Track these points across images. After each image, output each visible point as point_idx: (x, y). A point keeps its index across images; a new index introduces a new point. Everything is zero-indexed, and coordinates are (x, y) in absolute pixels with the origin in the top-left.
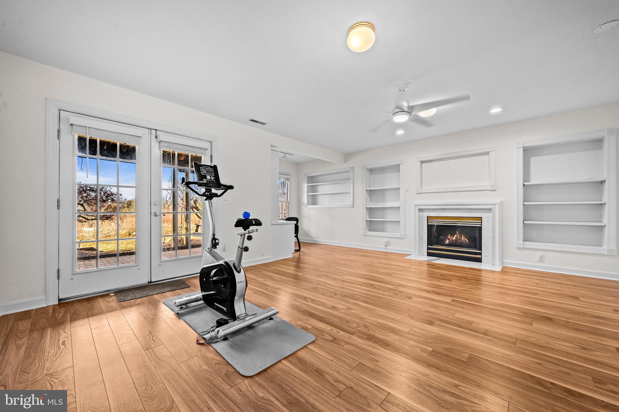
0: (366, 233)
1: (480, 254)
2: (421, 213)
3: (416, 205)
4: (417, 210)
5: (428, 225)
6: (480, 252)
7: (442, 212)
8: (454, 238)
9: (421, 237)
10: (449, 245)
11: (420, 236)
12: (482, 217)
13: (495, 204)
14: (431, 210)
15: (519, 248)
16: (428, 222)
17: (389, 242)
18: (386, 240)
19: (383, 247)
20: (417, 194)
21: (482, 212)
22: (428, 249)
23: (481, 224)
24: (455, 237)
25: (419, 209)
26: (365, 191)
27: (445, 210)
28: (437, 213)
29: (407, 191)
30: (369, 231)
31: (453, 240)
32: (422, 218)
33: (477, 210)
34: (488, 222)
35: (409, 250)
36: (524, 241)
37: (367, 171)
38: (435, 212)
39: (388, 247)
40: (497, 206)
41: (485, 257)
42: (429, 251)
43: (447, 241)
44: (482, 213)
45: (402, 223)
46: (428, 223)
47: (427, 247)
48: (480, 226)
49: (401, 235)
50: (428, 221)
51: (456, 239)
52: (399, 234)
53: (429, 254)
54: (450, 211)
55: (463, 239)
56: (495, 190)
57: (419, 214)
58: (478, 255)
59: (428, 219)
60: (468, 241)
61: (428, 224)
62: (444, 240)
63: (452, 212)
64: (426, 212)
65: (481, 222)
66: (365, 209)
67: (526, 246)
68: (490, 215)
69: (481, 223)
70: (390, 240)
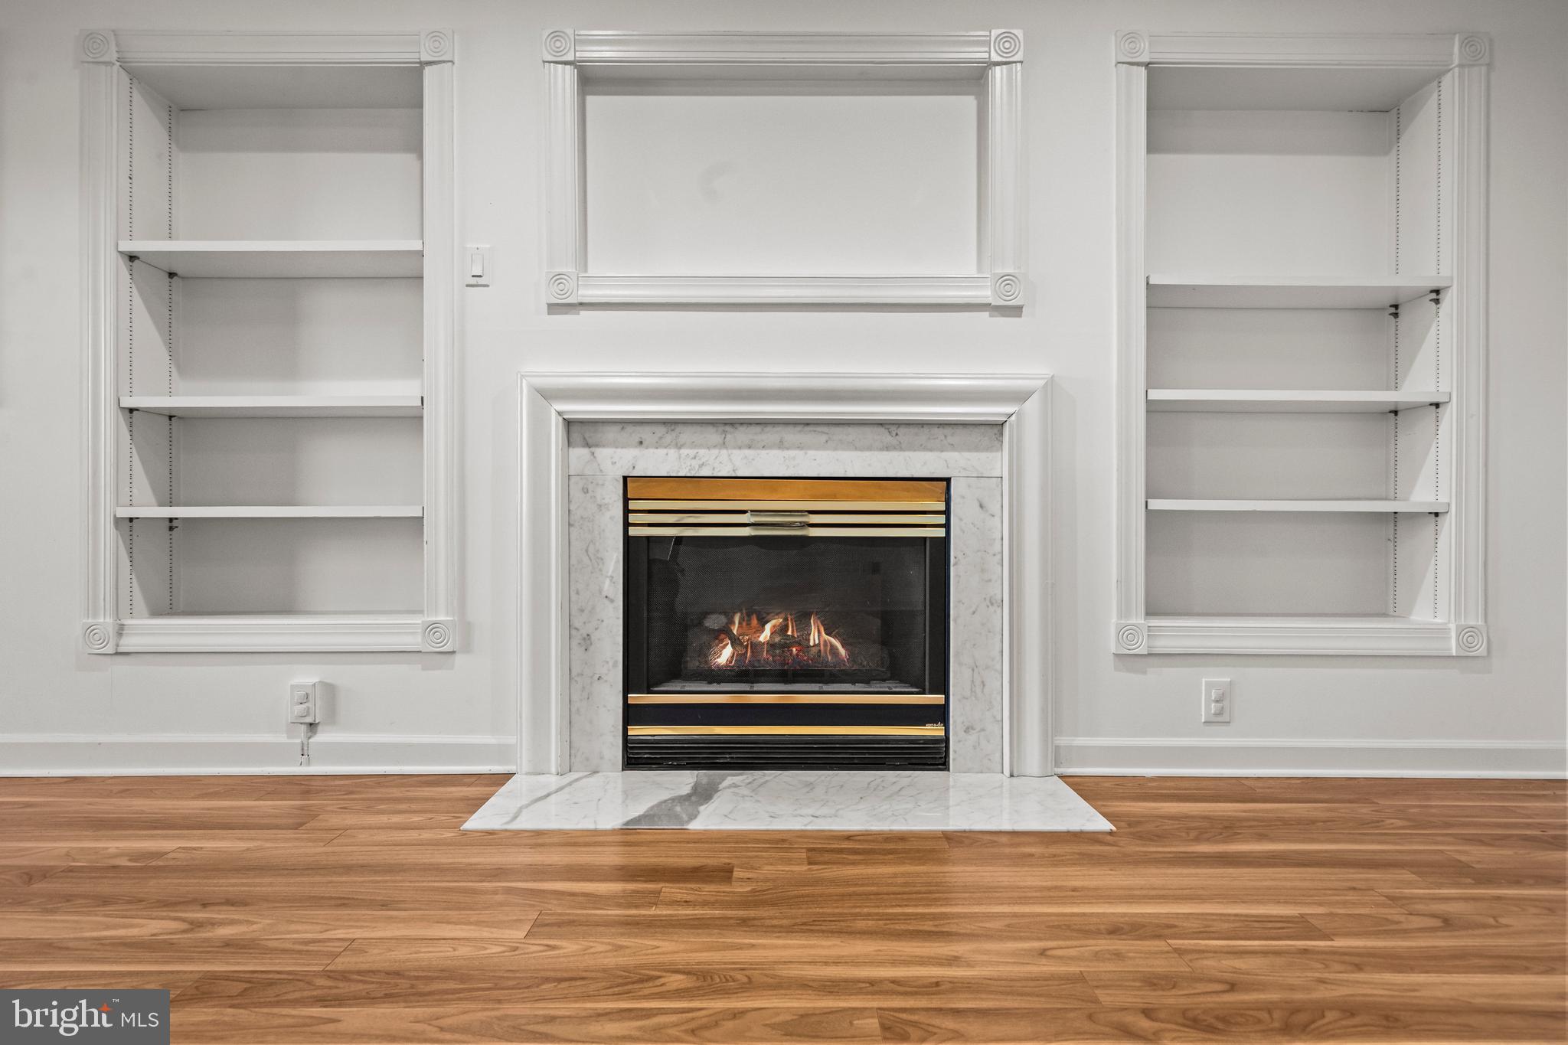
0: (120, 630)
1: (940, 714)
2: (579, 453)
3: (548, 395)
4: (555, 431)
5: (627, 539)
6: (937, 699)
7: (724, 445)
8: (765, 636)
9: (579, 639)
10: (743, 674)
11: (577, 623)
12: (948, 480)
13: (1020, 397)
14: (648, 429)
15: (1126, 660)
16: (632, 518)
17: (330, 690)
18: (307, 676)
19: (283, 738)
20: (554, 308)
21: (953, 447)
22: (632, 715)
23: (947, 526)
24: (768, 627)
25: (569, 423)
26: (111, 267)
27: (742, 435)
28: (692, 452)
29: (477, 282)
30: (156, 613)
31: (756, 646)
32: (585, 491)
33: (926, 430)
34: (981, 506)
35: (490, 740)
36: (1150, 612)
37: (137, 97)
38: (679, 447)
39: (322, 737)
40: (1032, 406)
41: (968, 730)
42: (635, 731)
43: (725, 655)
44: (955, 455)
45: (437, 533)
46: (627, 524)
47: (625, 699)
48: (940, 533)
49: (431, 628)
50: (627, 511)
51: (777, 639)
52: (418, 620)
53: (636, 756)
54: (771, 435)
55: (814, 638)
56: (1016, 311)
57: (565, 462)
58: (929, 726)
59: (626, 500)
60: (842, 651)
61: (633, 531)
62: (710, 647)
63: (781, 445)
64: (616, 445)
65: (947, 512)
66: (109, 421)
67: (1163, 645)
68: (998, 462)
69: (941, 519)
70: (339, 673)
